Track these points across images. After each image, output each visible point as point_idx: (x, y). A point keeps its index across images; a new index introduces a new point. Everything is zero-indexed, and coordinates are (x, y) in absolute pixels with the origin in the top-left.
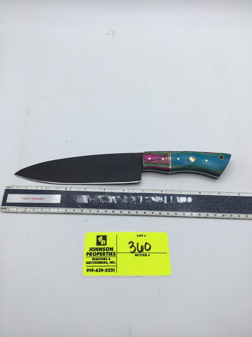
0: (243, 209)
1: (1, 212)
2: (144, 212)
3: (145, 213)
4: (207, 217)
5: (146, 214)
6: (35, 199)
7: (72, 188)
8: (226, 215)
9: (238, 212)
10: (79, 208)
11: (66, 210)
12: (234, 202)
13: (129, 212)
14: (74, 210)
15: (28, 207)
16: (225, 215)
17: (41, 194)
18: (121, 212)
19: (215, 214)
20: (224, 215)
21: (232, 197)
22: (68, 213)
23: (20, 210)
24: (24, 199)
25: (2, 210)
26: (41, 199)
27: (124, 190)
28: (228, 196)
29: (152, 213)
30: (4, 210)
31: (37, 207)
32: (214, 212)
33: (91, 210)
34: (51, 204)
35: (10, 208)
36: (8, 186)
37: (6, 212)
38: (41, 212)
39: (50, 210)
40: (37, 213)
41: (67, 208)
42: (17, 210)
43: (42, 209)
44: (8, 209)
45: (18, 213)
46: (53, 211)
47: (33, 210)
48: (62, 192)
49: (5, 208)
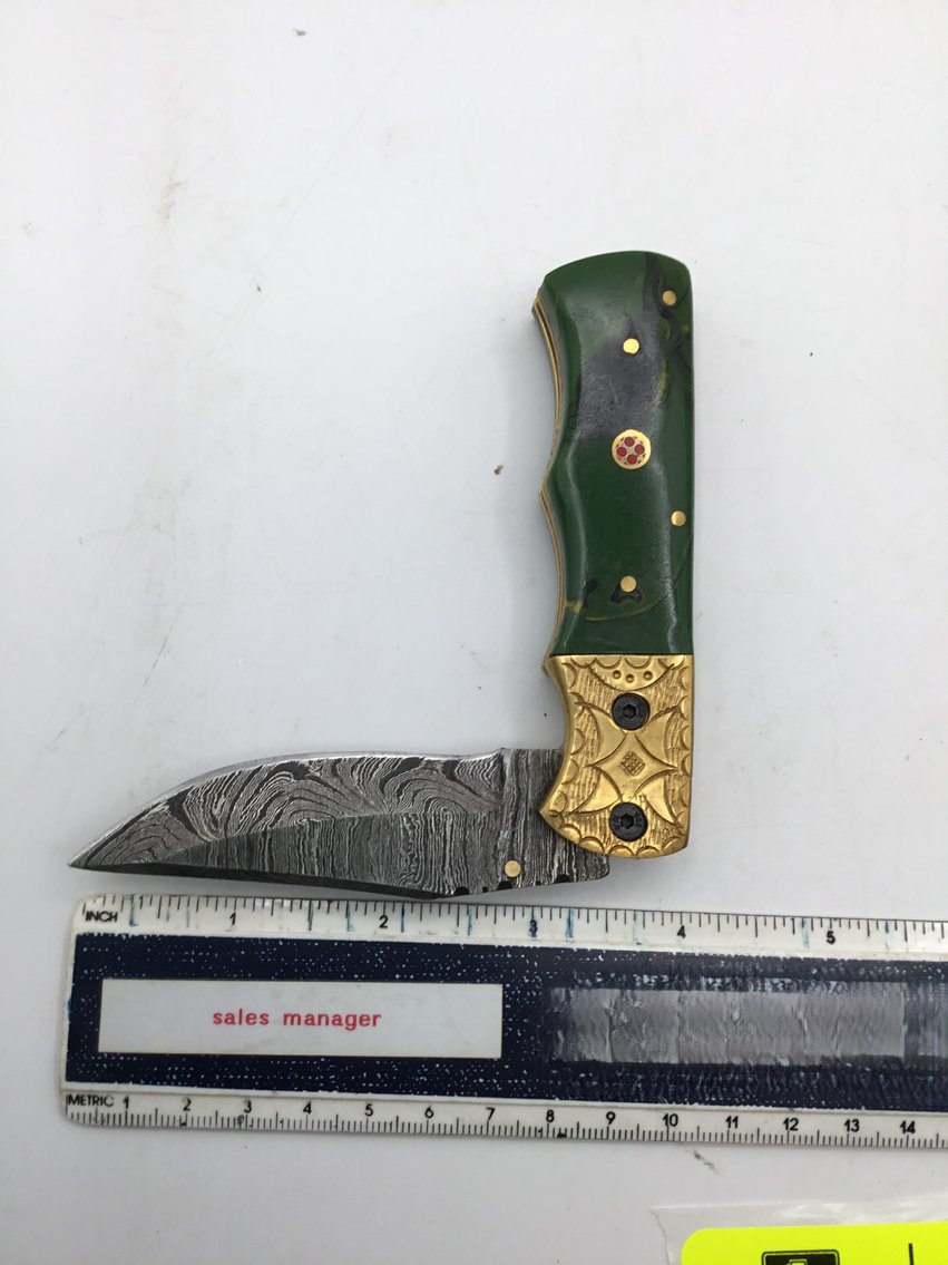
1: (75, 1120)
6: (310, 1020)
11: (551, 1114)
15: (267, 1092)
17: (349, 977)
23: (210, 1113)
24: (230, 1019)
25: (74, 1108)
26: (352, 1023)
30: (88, 1109)
31: (330, 1089)
33: (742, 1117)
34: (430, 1062)
35: (132, 1099)
37: (103, 1122)
38: (364, 1124)
39: (429, 1114)
40: (334, 1129)
41: (557, 1101)
42: (183, 1114)
43: (368, 1108)
44: (119, 1100)
45: (192, 1129)
46: (450, 1121)
47: (305, 1110)
48: (509, 956)
49: (93, 1094)
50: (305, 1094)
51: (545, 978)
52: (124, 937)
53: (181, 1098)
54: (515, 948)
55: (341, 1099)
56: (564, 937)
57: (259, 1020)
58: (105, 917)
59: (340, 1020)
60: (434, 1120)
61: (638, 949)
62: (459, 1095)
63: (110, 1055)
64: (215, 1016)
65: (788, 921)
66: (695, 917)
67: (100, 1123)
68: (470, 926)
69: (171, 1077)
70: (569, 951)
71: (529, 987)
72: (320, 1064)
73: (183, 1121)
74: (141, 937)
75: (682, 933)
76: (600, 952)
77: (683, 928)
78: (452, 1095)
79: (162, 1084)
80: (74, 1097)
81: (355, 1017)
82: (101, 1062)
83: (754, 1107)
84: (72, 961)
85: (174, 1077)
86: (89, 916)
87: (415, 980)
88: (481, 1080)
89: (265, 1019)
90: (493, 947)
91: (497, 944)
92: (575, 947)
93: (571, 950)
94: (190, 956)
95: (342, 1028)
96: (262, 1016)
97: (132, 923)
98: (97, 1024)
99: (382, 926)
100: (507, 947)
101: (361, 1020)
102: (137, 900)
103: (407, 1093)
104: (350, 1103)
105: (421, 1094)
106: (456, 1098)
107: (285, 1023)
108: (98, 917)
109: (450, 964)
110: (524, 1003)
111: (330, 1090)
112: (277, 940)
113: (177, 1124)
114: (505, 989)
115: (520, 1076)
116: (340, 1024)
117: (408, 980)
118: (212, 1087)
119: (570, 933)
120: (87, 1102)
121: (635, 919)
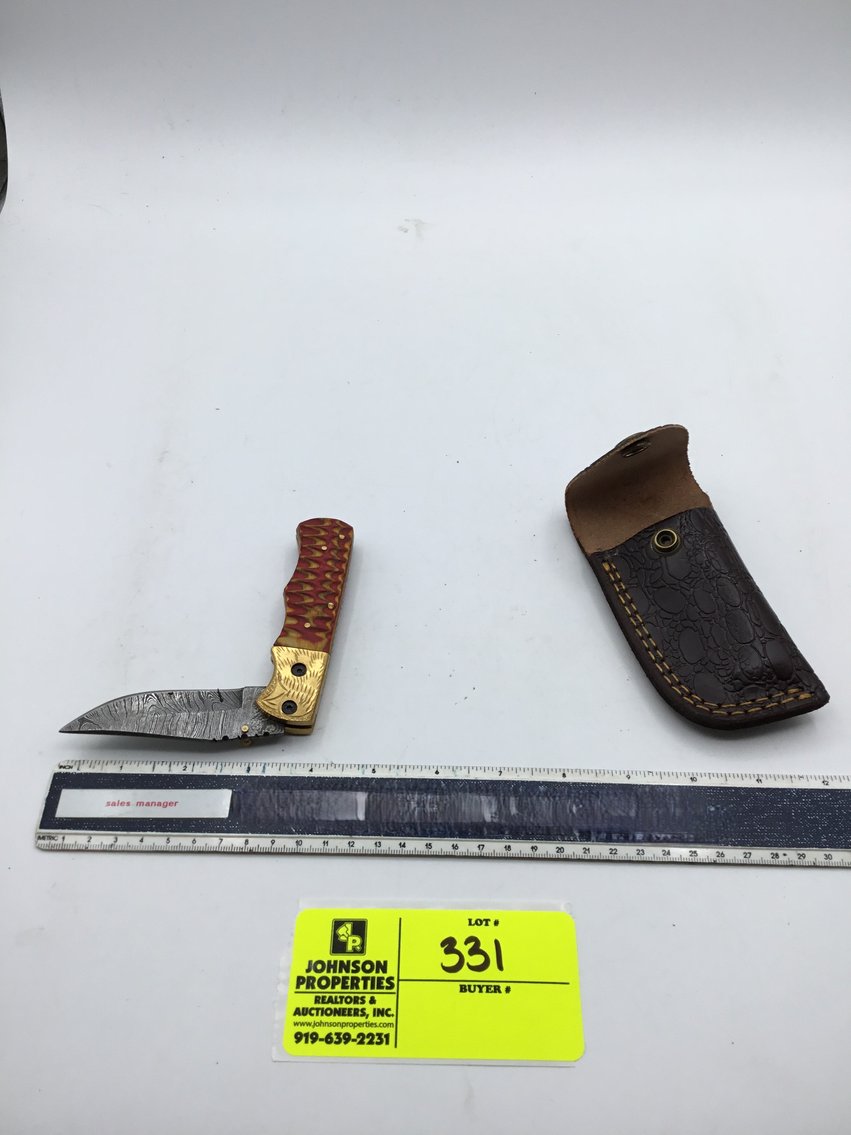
0: (840, 833)
1: (40, 848)
2: (504, 844)
3: (508, 848)
4: (719, 860)
5: (511, 852)
6: (148, 804)
7: (267, 768)
8: (785, 855)
9: (825, 843)
10: (291, 833)
11: (247, 841)
12: (809, 809)
13: (455, 847)
14: (273, 842)
15: (125, 833)
16: (780, 853)
17: (167, 788)
18: (429, 846)
19: (747, 851)
20: (777, 855)
21: (803, 791)
22: (251, 853)
23: (99, 843)
24: (114, 804)
25: (41, 842)
26: (166, 805)
27: (437, 772)
28: (789, 790)
29: (532, 848)
30: (46, 842)
32: (742, 844)
33: (330, 841)
34: (197, 820)
35: (66, 837)
36: (62, 764)
37: (52, 848)
38: (165, 847)
39: (194, 842)
40: (154, 851)
41: (250, 834)
42: (87, 843)
43: (168, 840)
44: (61, 837)
45: (91, 851)
46: (203, 845)
47: (140, 841)
48: (237, 779)
49: (49, 835)
50: (141, 833)
52: (74, 774)
53: (87, 836)
54: (240, 776)
55: (157, 835)
56: (262, 772)
58: (67, 767)
59: (160, 804)
60: (197, 845)
63: (60, 818)
64: (107, 803)
65: (357, 766)
69: (83, 827)
72: (148, 820)
73: (87, 847)
74: (81, 774)
76: (276, 777)
77: (312, 768)
79: (80, 830)
80: (41, 836)
81: (167, 803)
82: (56, 821)
83: (335, 835)
84: (50, 782)
85: (86, 826)
86: (61, 767)
87: (195, 789)
88: (218, 826)
90: (231, 776)
92: (265, 776)
95: (162, 807)
96: (127, 803)
97: (77, 769)
98: (56, 807)
99: (184, 770)
101: (170, 804)
103: (186, 832)
104: (160, 837)
105: (191, 832)
106: (206, 834)
107: (137, 806)
108: (64, 767)
111: (152, 831)
112: (139, 775)
113: (84, 849)
114: (233, 791)
115: (235, 824)
117: (192, 788)
118: (100, 831)
120: (46, 839)
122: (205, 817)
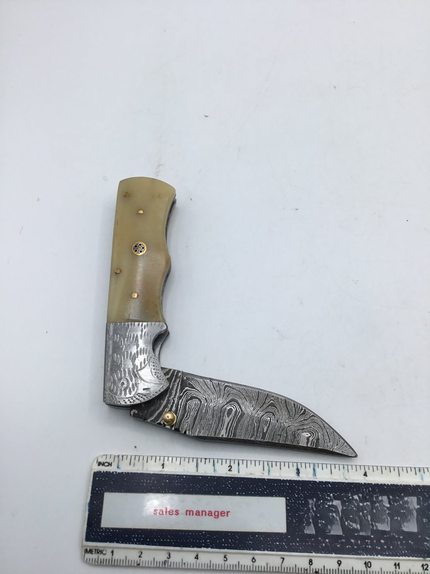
1: (87, 562)
6: (198, 513)
11: (311, 562)
15: (178, 548)
17: (216, 493)
23: (151, 559)
24: (162, 513)
25: (88, 556)
26: (217, 514)
30: (94, 556)
34: (254, 534)
35: (116, 551)
37: (101, 562)
38: (223, 565)
39: (254, 560)
40: (209, 568)
41: (314, 554)
42: (139, 559)
43: (225, 557)
44: (109, 551)
45: (143, 567)
46: (263, 564)
47: (195, 558)
48: (288, 484)
49: (97, 548)
50: (195, 549)
51: (304, 494)
52: (115, 473)
53: (137, 551)
54: (290, 481)
55: (213, 552)
56: (312, 476)
57: (174, 513)
58: (106, 464)
59: (211, 513)
60: (256, 564)
61: (346, 481)
62: (268, 550)
63: (106, 528)
64: (155, 511)
65: (413, 469)
66: (371, 468)
67: (99, 564)
68: (269, 471)
69: (134, 540)
70: (315, 482)
71: (298, 499)
72: (202, 534)
73: (138, 563)
74: (122, 473)
75: (365, 475)
76: (329, 482)
77: (366, 473)
78: (264, 550)
79: (129, 543)
80: (88, 550)
81: (218, 512)
82: (102, 532)
83: (407, 558)
84: (91, 484)
85: (135, 540)
86: (99, 464)
87: (245, 495)
88: (278, 543)
89: (177, 513)
90: (280, 480)
91: (282, 479)
92: (317, 480)
93: (316, 482)
94: (144, 482)
95: (212, 518)
96: (176, 511)
97: (118, 467)
98: (101, 514)
99: (230, 470)
100: (287, 480)
101: (221, 513)
102: (121, 457)
103: (243, 549)
104: (216, 554)
105: (250, 550)
106: (266, 552)
107: (186, 515)
108: (103, 464)
109: (261, 488)
110: (295, 506)
111: (207, 547)
112: (183, 475)
113: (136, 565)
114: (286, 499)
115: (296, 542)
116: (212, 516)
117: (242, 495)
118: (152, 545)
119: (315, 474)
120: (94, 553)
121: (344, 468)
122: (262, 531)
